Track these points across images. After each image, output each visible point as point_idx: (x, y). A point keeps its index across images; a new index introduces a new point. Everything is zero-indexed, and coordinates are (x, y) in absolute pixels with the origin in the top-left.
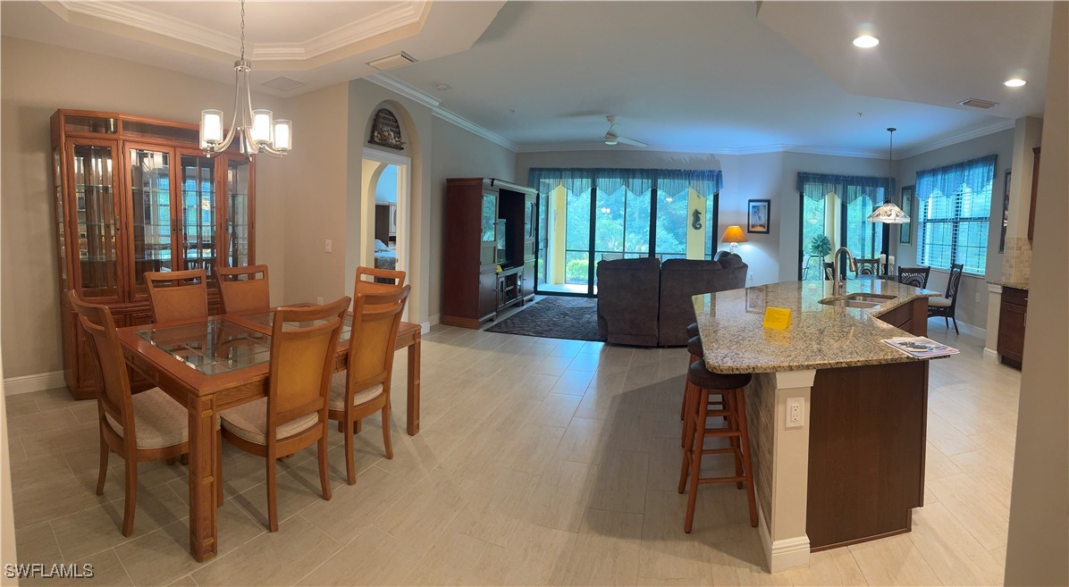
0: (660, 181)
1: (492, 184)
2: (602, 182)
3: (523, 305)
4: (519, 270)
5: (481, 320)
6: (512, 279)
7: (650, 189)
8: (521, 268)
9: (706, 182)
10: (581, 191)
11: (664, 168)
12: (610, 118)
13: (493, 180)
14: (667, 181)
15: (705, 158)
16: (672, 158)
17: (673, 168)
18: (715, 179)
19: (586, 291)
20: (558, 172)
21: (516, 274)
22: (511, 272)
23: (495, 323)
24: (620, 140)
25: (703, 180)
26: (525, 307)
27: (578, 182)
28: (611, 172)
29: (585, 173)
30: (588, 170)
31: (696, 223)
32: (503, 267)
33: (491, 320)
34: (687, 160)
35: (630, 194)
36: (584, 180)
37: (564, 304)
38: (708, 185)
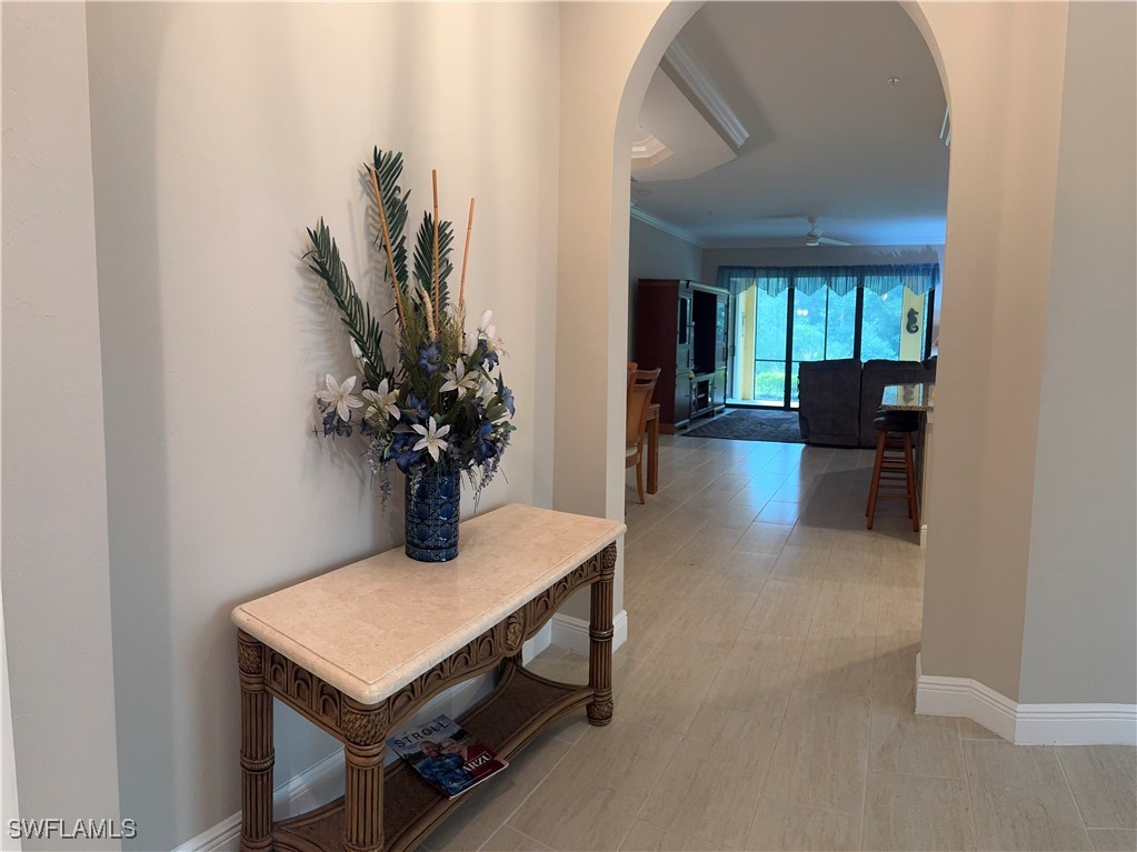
0: (867, 278)
1: (687, 285)
2: (801, 281)
3: (713, 416)
4: (710, 376)
5: (677, 425)
6: (703, 387)
7: (855, 288)
8: (712, 375)
9: (920, 278)
10: (778, 291)
11: (872, 264)
12: (811, 220)
13: (689, 281)
14: (875, 278)
15: (920, 250)
16: (882, 253)
17: (883, 264)
18: (931, 273)
19: (782, 404)
20: (753, 271)
21: (707, 381)
22: (704, 378)
23: (688, 430)
24: (822, 240)
25: (917, 274)
26: (715, 418)
27: (773, 281)
28: (810, 271)
29: (782, 272)
30: (785, 269)
31: (911, 326)
32: (695, 372)
33: (685, 427)
34: (899, 254)
35: (832, 293)
36: (781, 279)
37: (759, 416)
38: (922, 281)
